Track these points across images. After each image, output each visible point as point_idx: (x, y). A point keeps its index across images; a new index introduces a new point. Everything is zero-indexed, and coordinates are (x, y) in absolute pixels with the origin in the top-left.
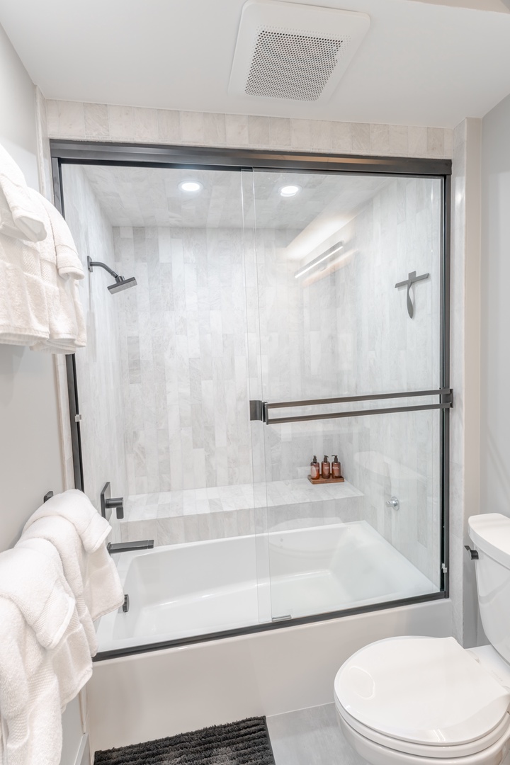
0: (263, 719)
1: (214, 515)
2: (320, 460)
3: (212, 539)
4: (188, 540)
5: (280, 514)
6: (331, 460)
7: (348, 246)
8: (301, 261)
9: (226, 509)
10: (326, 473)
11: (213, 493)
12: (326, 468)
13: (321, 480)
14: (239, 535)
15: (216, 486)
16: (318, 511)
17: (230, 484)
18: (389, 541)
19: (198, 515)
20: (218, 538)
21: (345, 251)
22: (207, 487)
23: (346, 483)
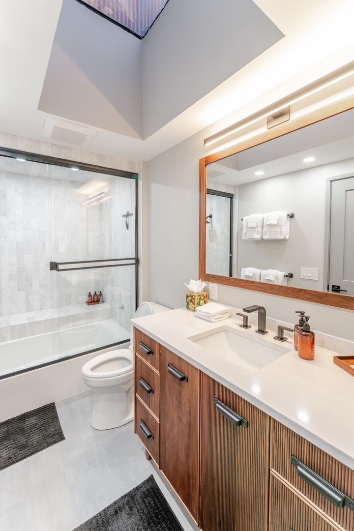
0: (54, 403)
1: (30, 324)
2: (92, 294)
3: (28, 336)
4: (13, 338)
5: (69, 319)
6: (98, 293)
7: (107, 194)
8: (88, 196)
9: (37, 320)
10: (96, 300)
11: (30, 314)
12: (96, 297)
13: (93, 303)
14: (45, 333)
15: (32, 311)
16: (89, 316)
17: (41, 309)
18: (121, 324)
19: (20, 325)
20: (32, 335)
21: (105, 196)
22: (26, 312)
23: (105, 303)
